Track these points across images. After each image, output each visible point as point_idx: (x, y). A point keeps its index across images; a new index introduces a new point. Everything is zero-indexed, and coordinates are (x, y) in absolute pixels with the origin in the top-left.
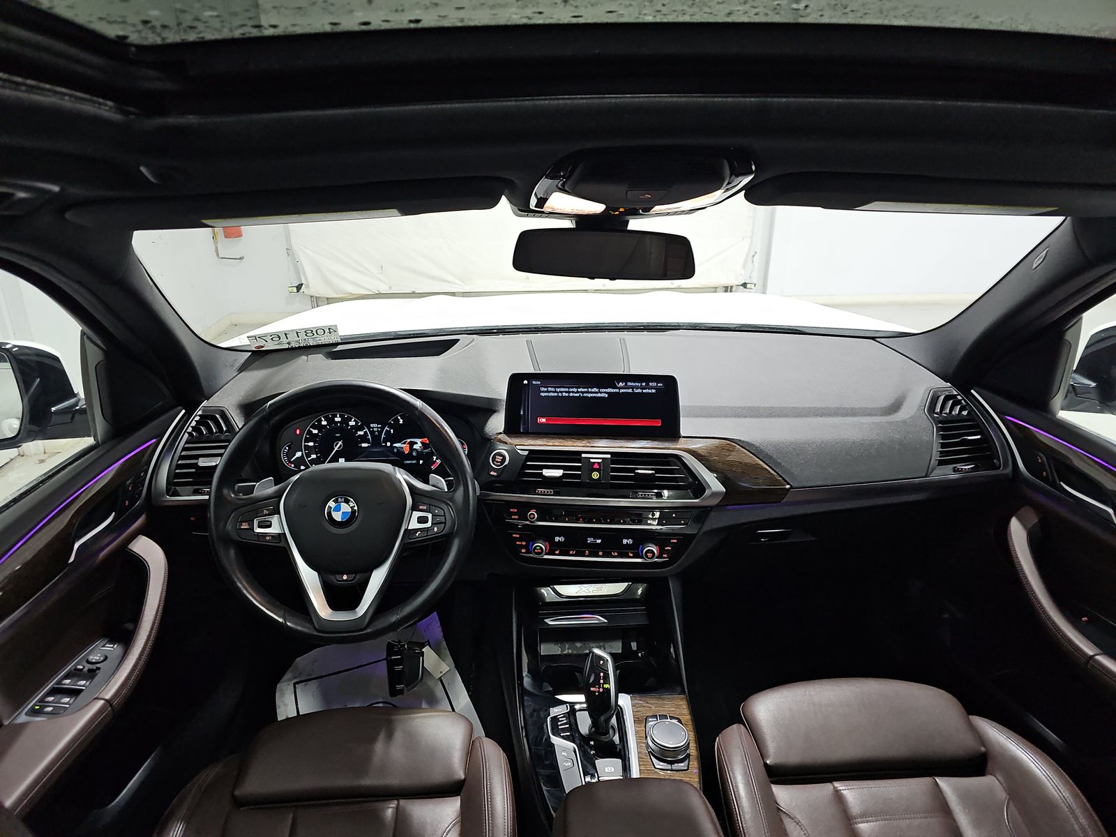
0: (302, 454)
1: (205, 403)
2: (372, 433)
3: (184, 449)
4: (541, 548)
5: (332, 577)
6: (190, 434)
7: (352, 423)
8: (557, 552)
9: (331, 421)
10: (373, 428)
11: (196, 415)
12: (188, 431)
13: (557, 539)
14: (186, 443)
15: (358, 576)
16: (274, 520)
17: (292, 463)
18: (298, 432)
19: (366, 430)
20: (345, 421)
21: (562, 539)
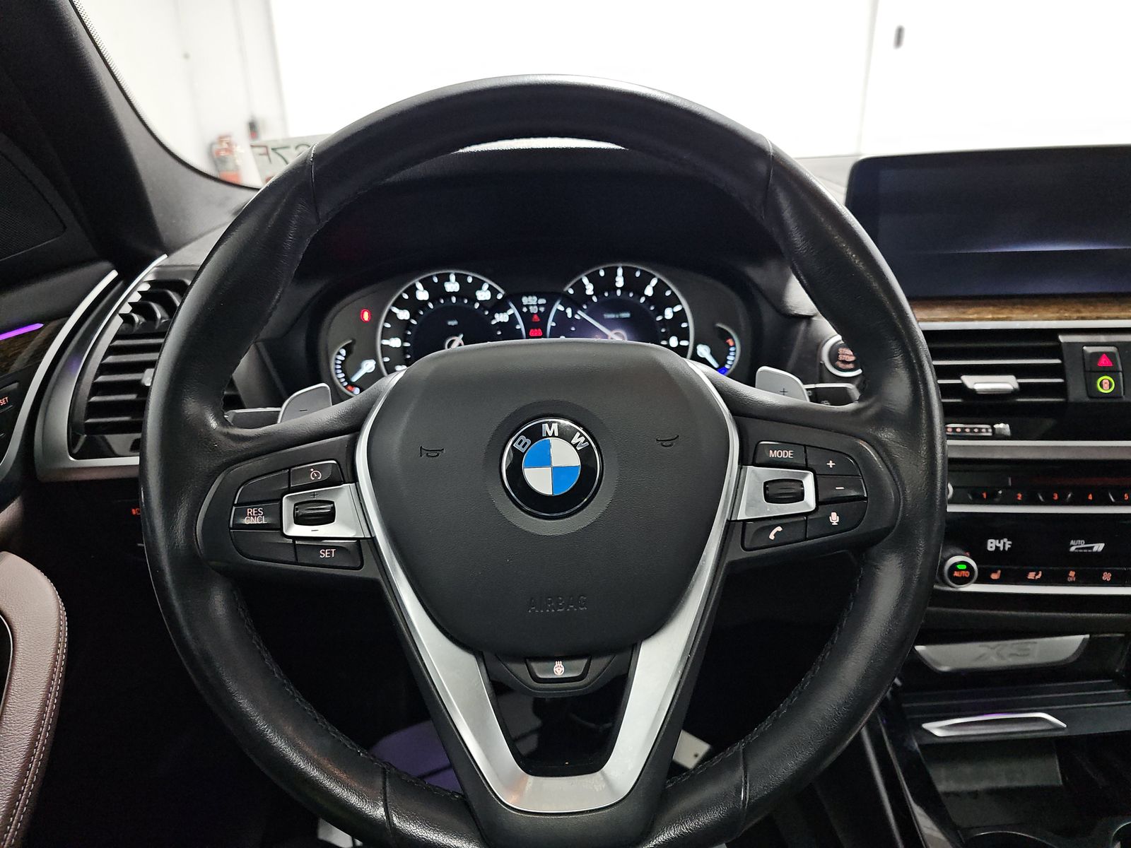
0: (377, 366)
1: (162, 260)
2: (527, 317)
3: (111, 350)
4: (969, 567)
5: (519, 669)
6: (127, 319)
7: (483, 295)
8: (994, 576)
9: (437, 291)
10: (527, 306)
11: (141, 282)
12: (121, 311)
13: (992, 545)
14: (117, 337)
15: (599, 664)
16: (343, 498)
17: (353, 385)
18: (366, 316)
19: (513, 310)
20: (468, 291)
21: (1004, 544)
